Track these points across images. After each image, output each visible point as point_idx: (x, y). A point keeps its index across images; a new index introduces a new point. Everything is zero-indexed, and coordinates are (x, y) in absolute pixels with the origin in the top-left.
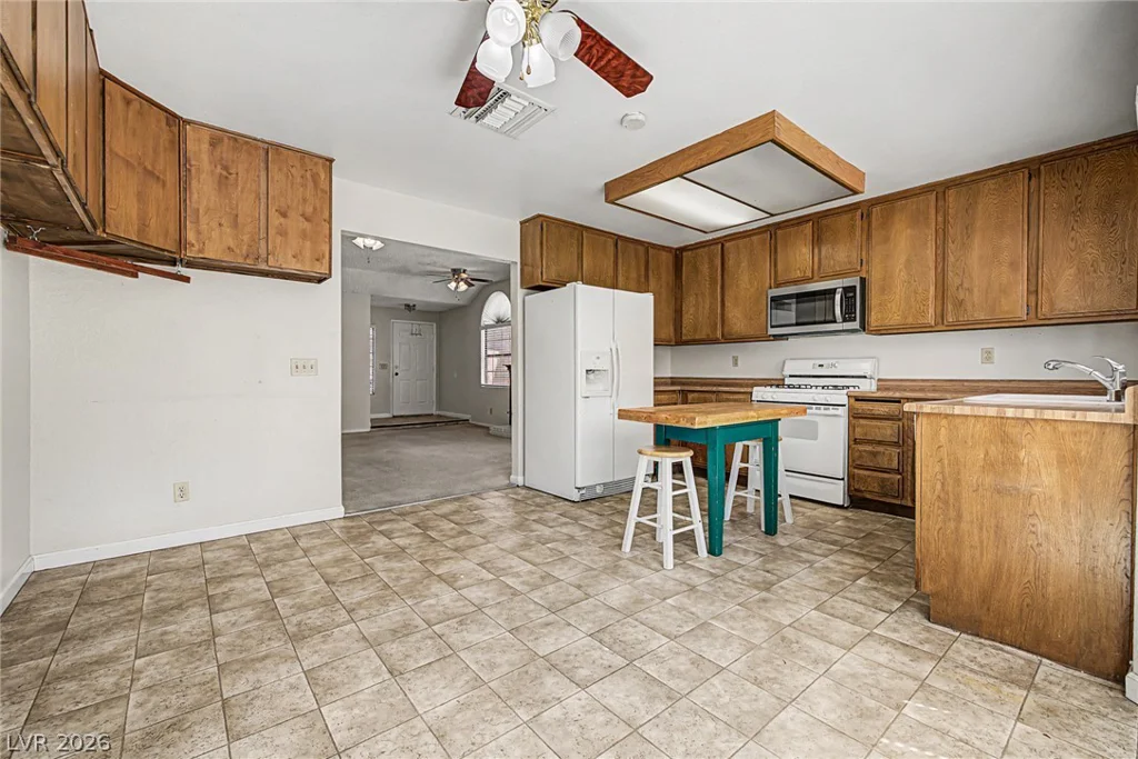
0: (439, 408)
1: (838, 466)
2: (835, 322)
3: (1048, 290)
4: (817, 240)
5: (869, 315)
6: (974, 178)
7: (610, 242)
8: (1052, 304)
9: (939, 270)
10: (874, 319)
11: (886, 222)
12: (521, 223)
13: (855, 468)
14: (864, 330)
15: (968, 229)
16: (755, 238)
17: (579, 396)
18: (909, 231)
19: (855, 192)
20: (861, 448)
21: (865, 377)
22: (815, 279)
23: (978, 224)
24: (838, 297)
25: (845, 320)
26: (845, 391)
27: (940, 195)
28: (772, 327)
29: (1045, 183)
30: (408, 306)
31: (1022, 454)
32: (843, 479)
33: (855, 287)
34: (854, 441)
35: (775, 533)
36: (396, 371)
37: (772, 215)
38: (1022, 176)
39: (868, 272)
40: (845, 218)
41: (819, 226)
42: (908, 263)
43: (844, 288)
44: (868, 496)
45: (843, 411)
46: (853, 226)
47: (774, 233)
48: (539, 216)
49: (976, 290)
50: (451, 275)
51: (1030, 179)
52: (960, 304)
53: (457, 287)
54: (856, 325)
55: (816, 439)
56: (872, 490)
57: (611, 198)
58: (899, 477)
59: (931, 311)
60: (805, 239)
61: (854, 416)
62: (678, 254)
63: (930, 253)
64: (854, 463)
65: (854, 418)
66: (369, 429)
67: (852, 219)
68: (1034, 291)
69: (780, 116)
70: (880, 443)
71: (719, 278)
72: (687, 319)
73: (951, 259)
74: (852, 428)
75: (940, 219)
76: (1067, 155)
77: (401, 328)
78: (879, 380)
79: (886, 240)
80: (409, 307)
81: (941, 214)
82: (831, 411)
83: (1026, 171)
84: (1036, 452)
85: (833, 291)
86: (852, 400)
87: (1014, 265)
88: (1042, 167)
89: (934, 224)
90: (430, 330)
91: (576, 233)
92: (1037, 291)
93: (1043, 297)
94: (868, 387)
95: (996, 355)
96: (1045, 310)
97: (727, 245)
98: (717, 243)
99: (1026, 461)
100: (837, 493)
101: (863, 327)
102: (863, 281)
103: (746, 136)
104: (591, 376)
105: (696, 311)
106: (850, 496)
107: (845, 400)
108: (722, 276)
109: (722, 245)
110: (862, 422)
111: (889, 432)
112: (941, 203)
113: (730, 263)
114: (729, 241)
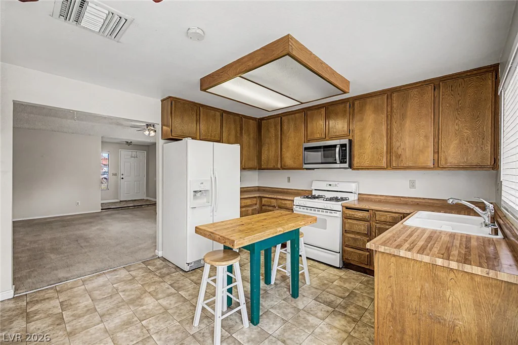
0: (147, 196)
1: (337, 245)
2: (336, 163)
3: (444, 152)
4: (327, 117)
5: (354, 160)
6: (406, 88)
7: (218, 114)
8: (446, 159)
9: (389, 137)
10: (356, 161)
11: (362, 110)
12: (162, 101)
13: (345, 246)
14: (351, 168)
15: (403, 117)
16: (297, 115)
17: (188, 207)
18: (373, 115)
19: (345, 93)
20: (348, 235)
21: (352, 193)
22: (327, 138)
23: (409, 113)
24: (337, 149)
25: (341, 162)
26: (340, 203)
27: (389, 97)
28: (305, 164)
29: (443, 92)
30: (127, 142)
31: (448, 293)
32: (340, 252)
33: (346, 144)
34: (345, 231)
35: (298, 296)
36: (122, 177)
37: (302, 103)
38: (430, 88)
39: (353, 136)
40: (342, 106)
41: (329, 109)
42: (373, 133)
43: (341, 145)
44: (352, 263)
45: (339, 215)
46: (345, 111)
47: (306, 113)
48: (170, 97)
49: (407, 150)
50: (146, 127)
51: (434, 90)
52: (399, 156)
53: (149, 134)
54: (347, 165)
55: (325, 229)
56: (354, 260)
57: (204, 88)
58: (368, 253)
59: (385, 160)
60: (322, 116)
61: (345, 217)
62: (260, 122)
63: (384, 128)
64: (344, 244)
65: (346, 218)
66: (100, 211)
67: (345, 107)
68: (437, 152)
69: (292, 38)
70: (358, 233)
71: (279, 136)
72: (264, 157)
73: (395, 132)
74: (344, 224)
75: (389, 109)
76: (454, 77)
77: (125, 154)
78: (359, 194)
79: (361, 120)
80: (129, 143)
81: (389, 106)
82: (334, 214)
83: (433, 85)
84: (458, 293)
85: (335, 146)
86: (344, 208)
87: (426, 137)
88: (441, 83)
89: (386, 112)
90: (143, 155)
91: (195, 108)
92: (438, 152)
93: (442, 155)
94: (353, 199)
95: (417, 184)
96: (442, 162)
97: (283, 118)
98: (279, 117)
99: (450, 299)
100: (336, 260)
101: (350, 166)
102: (350, 141)
103: (273, 51)
104: (198, 194)
105: (268, 153)
106: (343, 262)
107: (340, 208)
108: (281, 134)
109: (281, 118)
110: (349, 220)
111: (363, 228)
112: (389, 100)
113: (285, 127)
114: (284, 116)
